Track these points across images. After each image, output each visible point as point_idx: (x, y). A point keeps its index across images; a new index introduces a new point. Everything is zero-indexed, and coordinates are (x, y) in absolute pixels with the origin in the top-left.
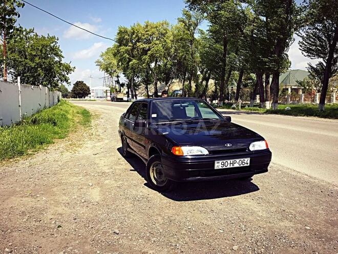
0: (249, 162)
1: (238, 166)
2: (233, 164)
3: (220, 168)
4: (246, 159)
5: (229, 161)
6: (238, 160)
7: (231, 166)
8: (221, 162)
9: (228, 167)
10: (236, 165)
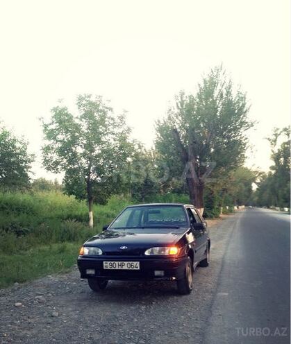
0: (138, 265)
1: (127, 268)
2: (122, 266)
3: (109, 268)
4: (135, 263)
5: (117, 263)
6: (126, 263)
7: (120, 268)
8: (109, 262)
9: (117, 268)
10: (125, 268)
